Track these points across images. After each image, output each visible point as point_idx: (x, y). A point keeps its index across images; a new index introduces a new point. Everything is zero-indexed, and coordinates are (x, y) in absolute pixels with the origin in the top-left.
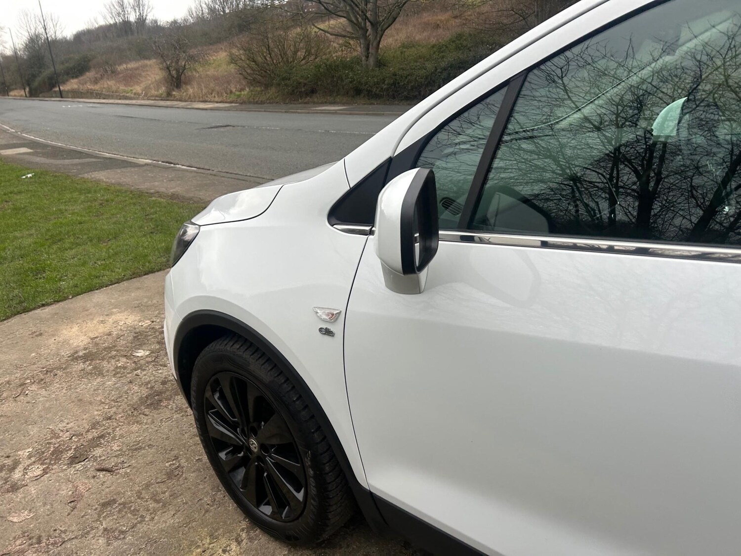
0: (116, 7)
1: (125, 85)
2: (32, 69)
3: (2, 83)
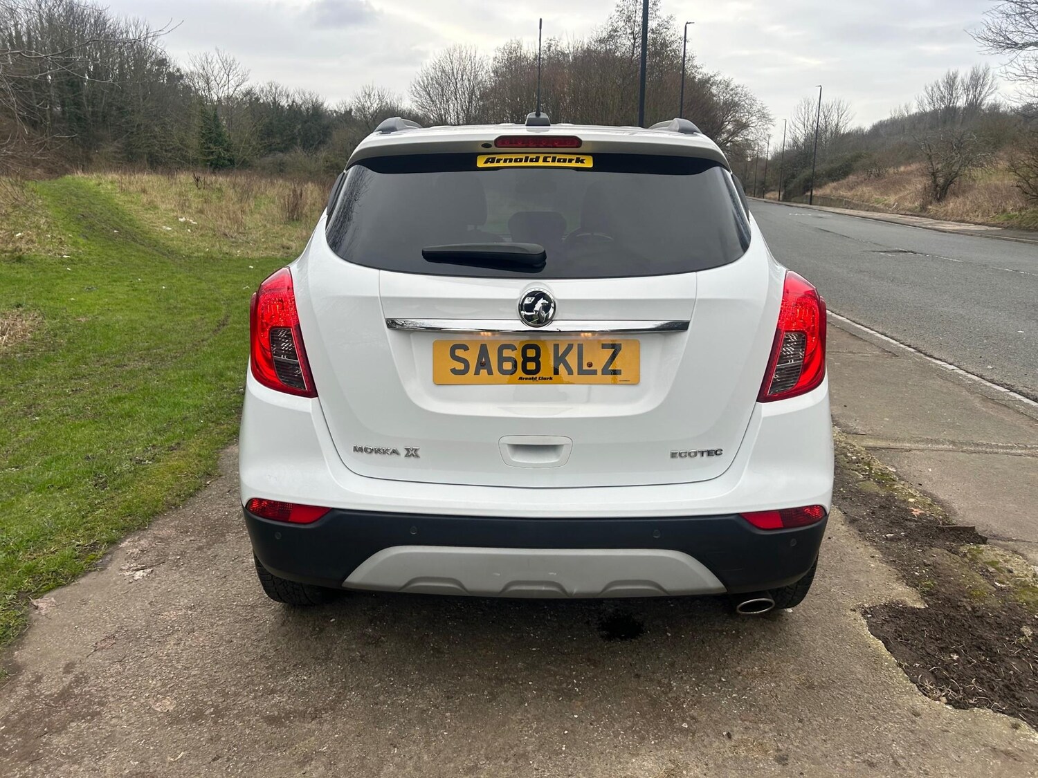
0: (942, 89)
1: (881, 194)
2: (795, 169)
3: (763, 183)
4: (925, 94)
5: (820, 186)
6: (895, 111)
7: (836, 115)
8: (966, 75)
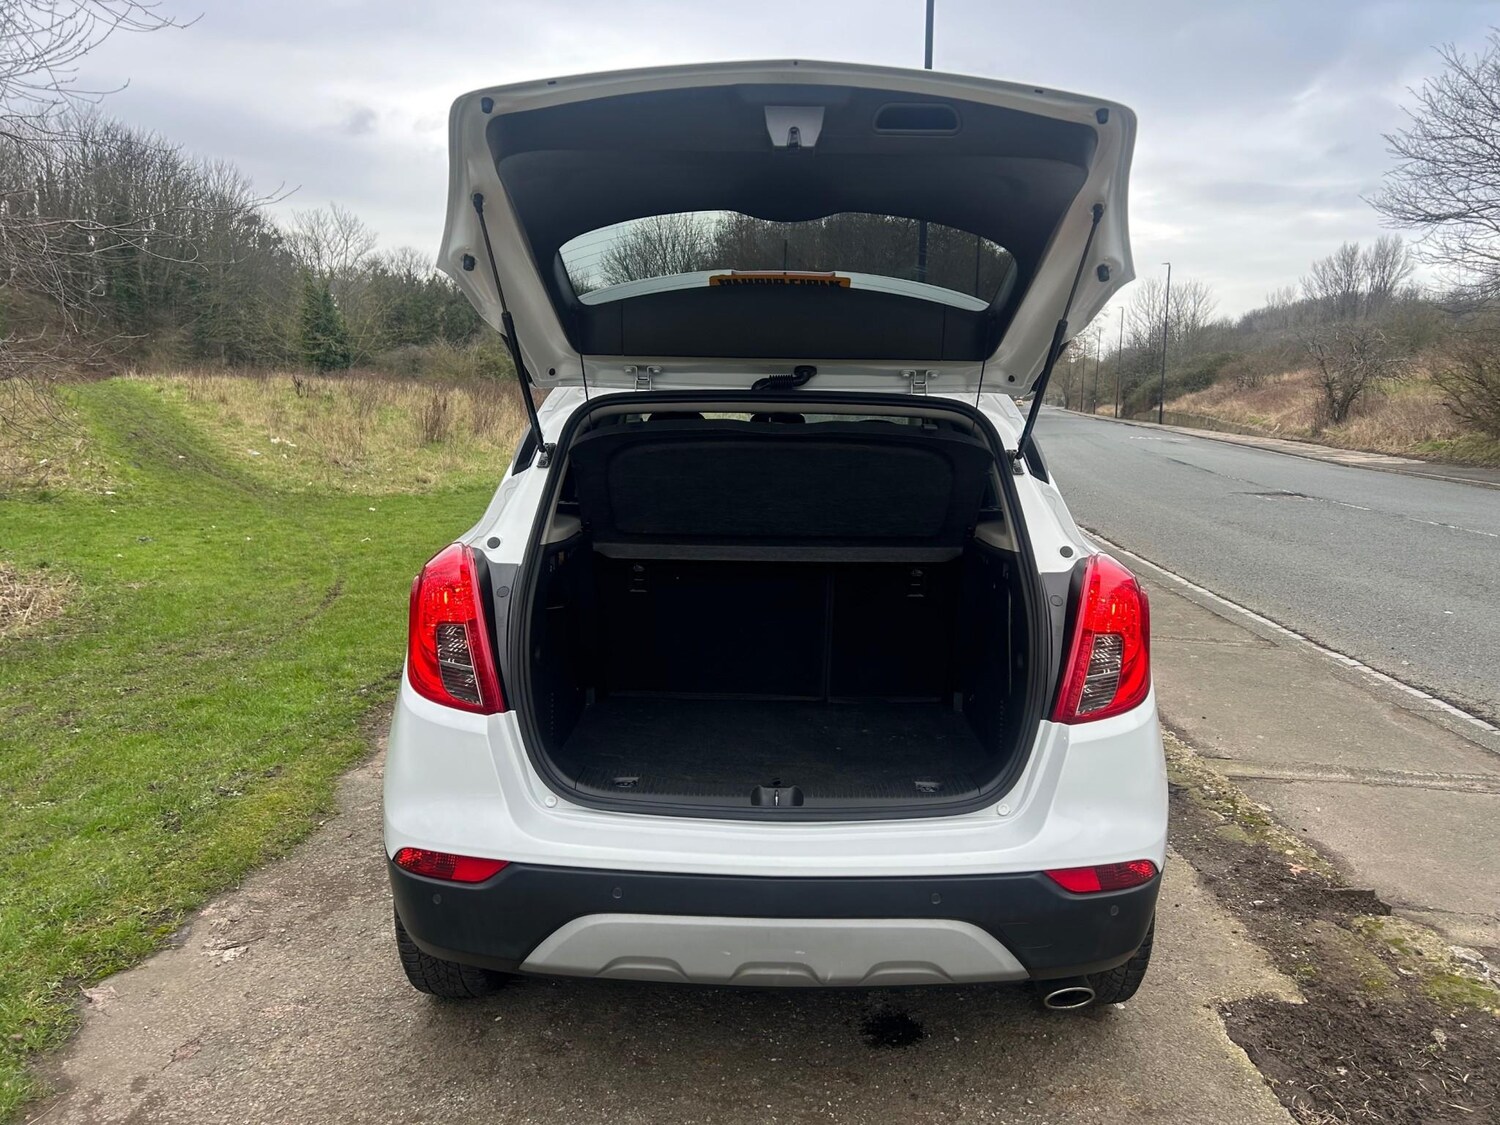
0: (1337, 268)
1: (1258, 411)
3: (1093, 393)
4: (1314, 275)
5: (1173, 399)
6: (1273, 296)
7: (1191, 304)
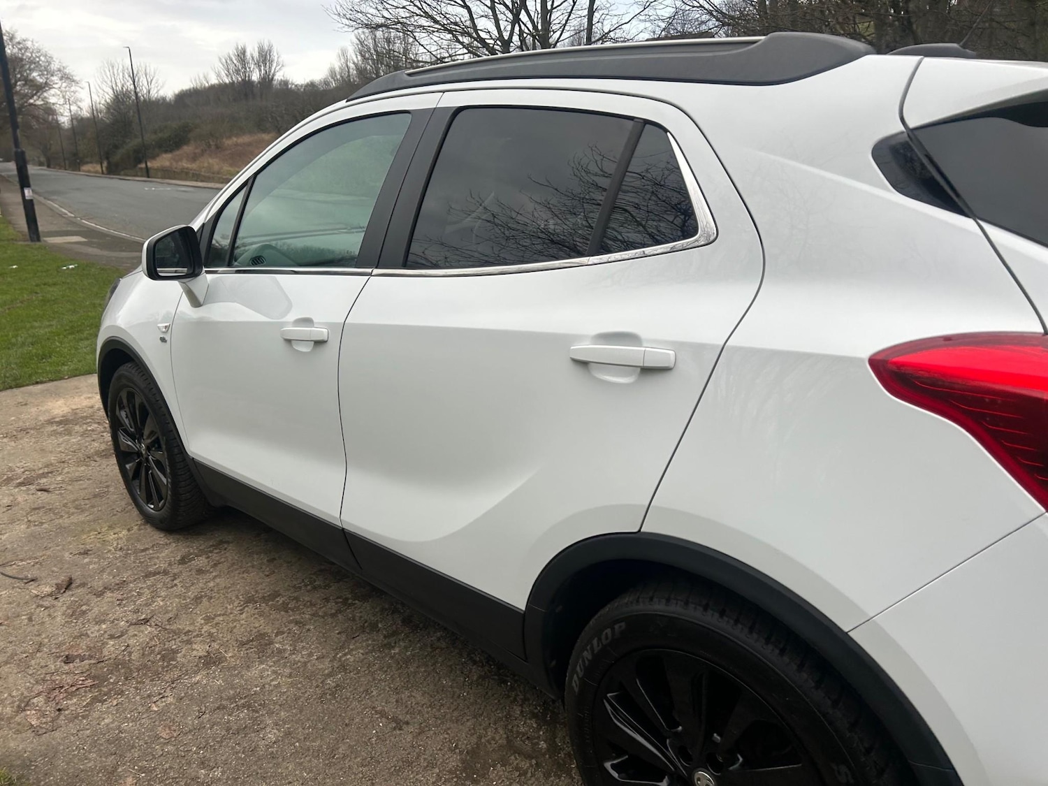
0: (235, 62)
1: (231, 165)
2: (115, 138)
4: (221, 66)
5: (154, 157)
6: (195, 80)
7: (145, 81)
8: (254, 50)
